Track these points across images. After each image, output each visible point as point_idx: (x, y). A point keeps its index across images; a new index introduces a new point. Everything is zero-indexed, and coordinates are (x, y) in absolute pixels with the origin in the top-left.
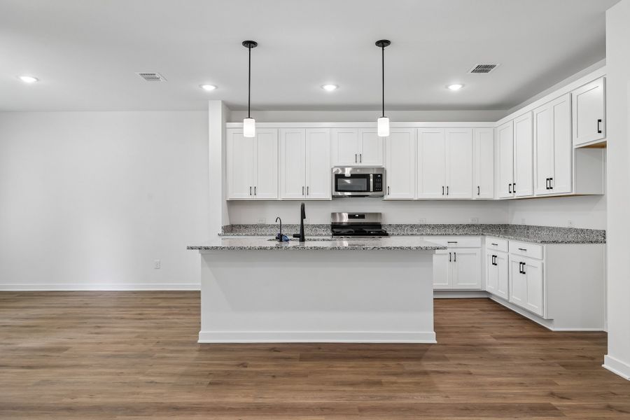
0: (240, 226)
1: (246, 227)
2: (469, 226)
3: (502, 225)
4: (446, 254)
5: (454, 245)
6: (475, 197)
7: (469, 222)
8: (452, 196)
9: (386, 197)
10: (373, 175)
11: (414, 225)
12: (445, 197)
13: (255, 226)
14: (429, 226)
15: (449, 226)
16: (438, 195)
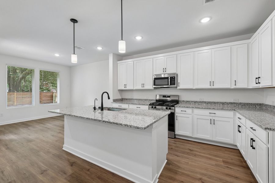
0: (125, 99)
1: (127, 99)
2: (231, 103)
3: (257, 104)
4: (208, 120)
5: (214, 115)
6: (233, 87)
7: (232, 101)
8: (216, 86)
9: (178, 88)
10: (170, 77)
11: (196, 102)
12: (212, 87)
13: (129, 99)
14: (205, 102)
15: (218, 103)
16: (207, 86)
